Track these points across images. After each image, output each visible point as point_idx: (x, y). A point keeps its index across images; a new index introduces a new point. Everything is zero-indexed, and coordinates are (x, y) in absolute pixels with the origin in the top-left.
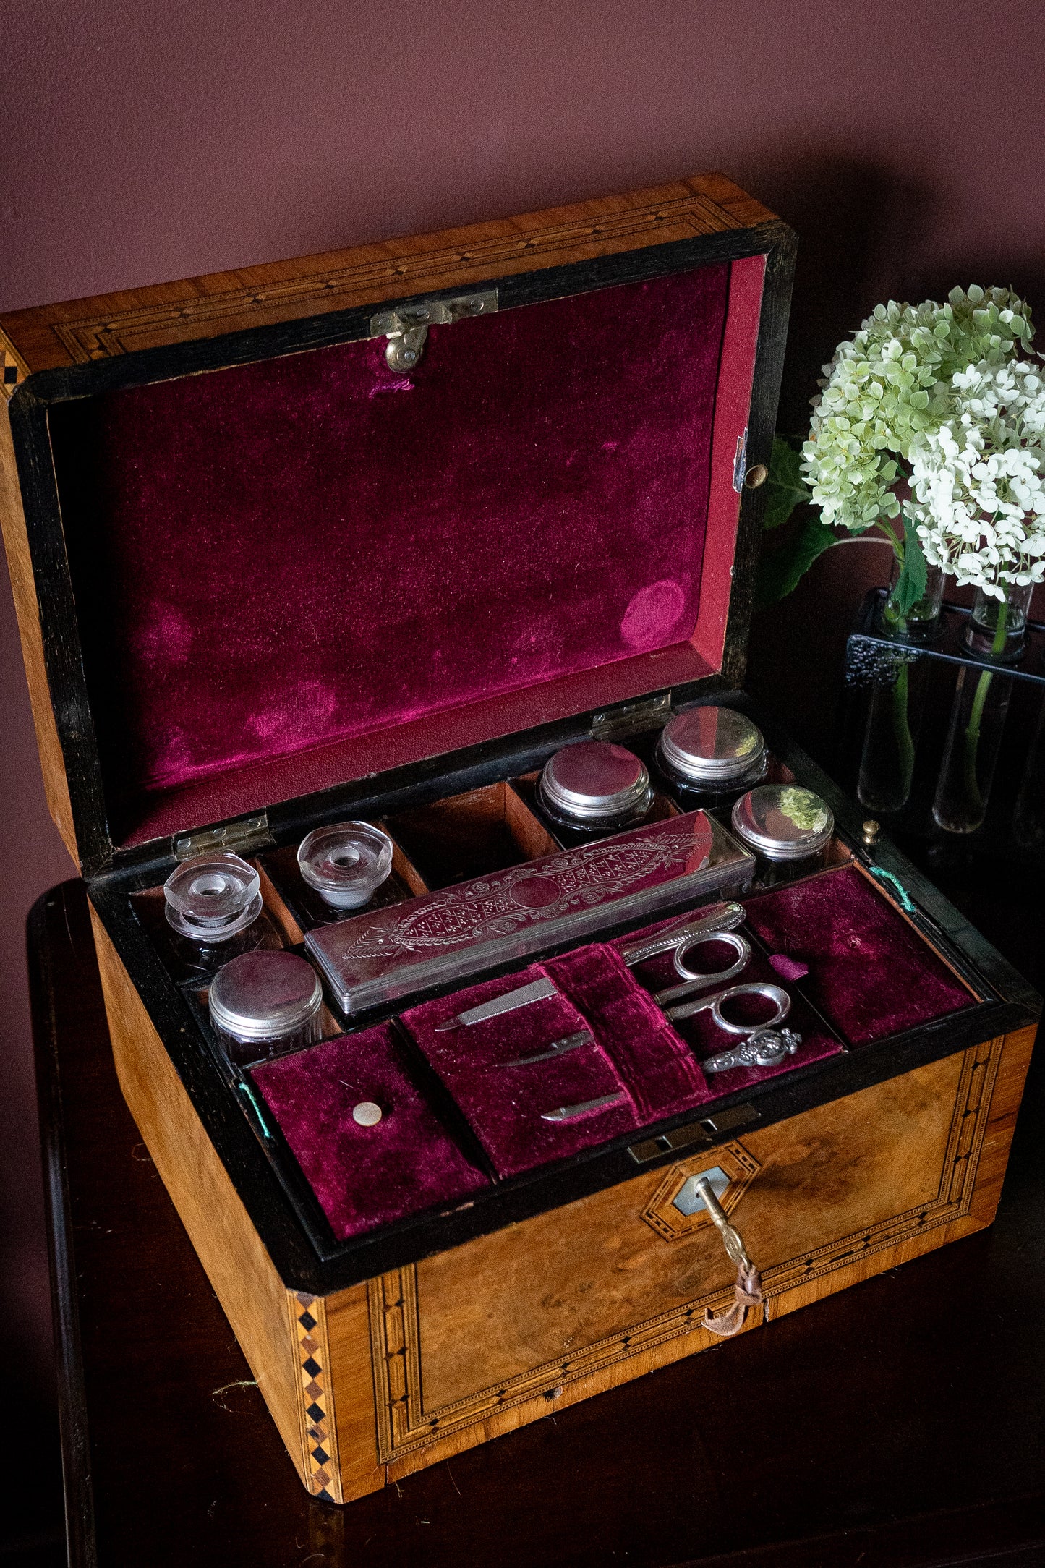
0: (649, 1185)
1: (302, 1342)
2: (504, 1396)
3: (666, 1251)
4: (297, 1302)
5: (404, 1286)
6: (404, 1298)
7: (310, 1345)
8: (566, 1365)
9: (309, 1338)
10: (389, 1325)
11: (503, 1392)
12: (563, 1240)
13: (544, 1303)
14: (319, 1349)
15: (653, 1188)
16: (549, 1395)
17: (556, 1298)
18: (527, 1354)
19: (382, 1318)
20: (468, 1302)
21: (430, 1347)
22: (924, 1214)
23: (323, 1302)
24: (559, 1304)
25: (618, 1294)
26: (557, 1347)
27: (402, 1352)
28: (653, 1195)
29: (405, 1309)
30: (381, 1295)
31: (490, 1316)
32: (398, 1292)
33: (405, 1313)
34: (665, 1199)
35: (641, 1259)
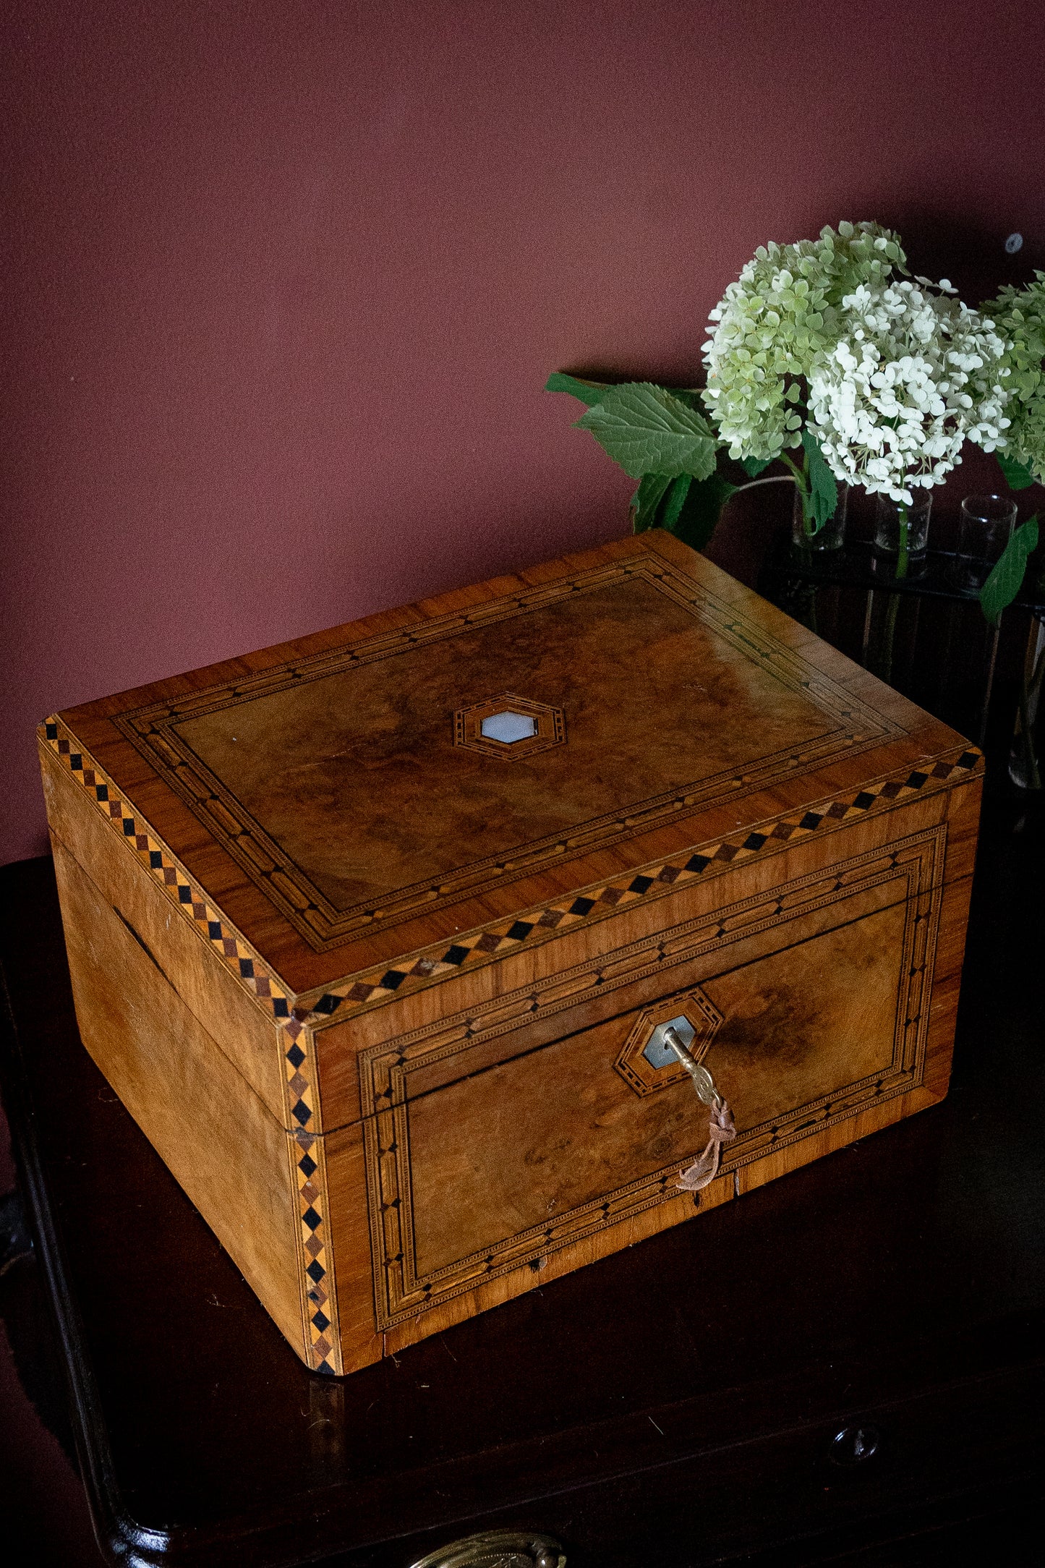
0: (620, 1032)
1: (303, 1191)
2: (493, 1263)
3: (640, 1107)
4: (297, 1145)
5: (397, 1129)
6: (397, 1143)
7: (309, 1193)
8: (549, 1231)
9: (309, 1184)
10: (383, 1172)
11: (491, 1258)
12: (542, 1088)
13: (527, 1159)
14: (319, 1197)
15: (624, 1035)
16: (534, 1265)
17: (538, 1153)
18: (513, 1216)
19: (377, 1163)
20: (457, 1151)
21: (423, 1200)
22: (880, 1082)
23: (322, 1141)
24: (541, 1160)
25: (596, 1154)
26: (541, 1211)
27: (396, 1203)
28: (624, 1043)
29: (398, 1155)
30: (376, 1137)
31: (477, 1169)
32: (391, 1136)
33: (398, 1159)
34: (636, 1049)
35: (616, 1115)
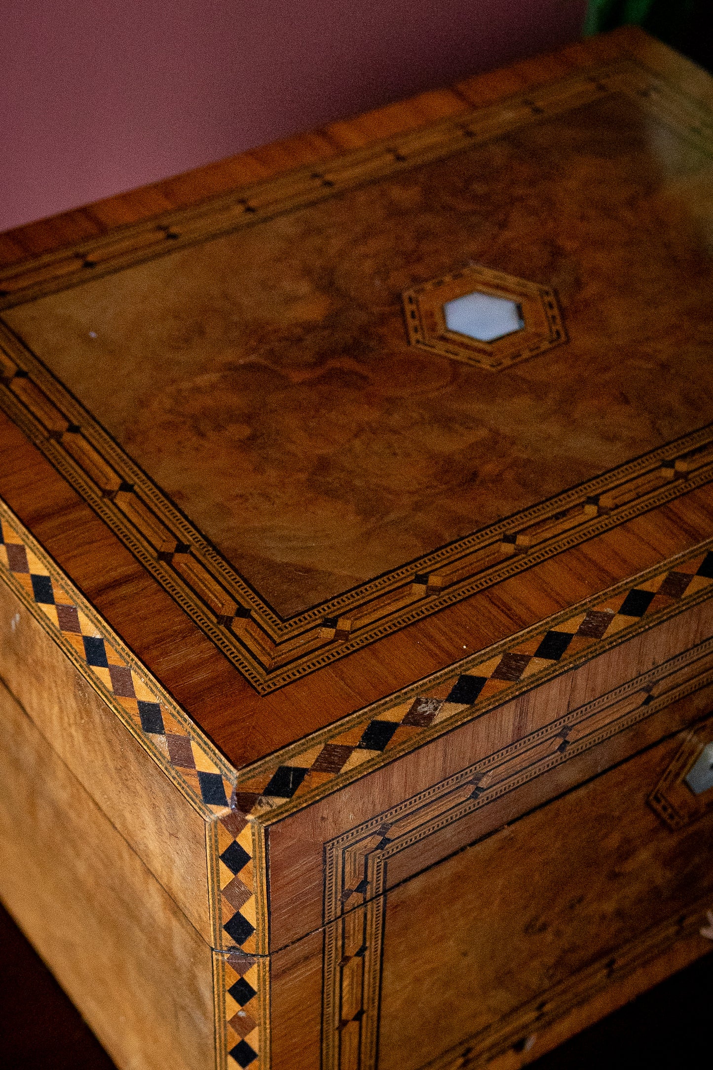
0: (663, 759)
1: (231, 1021)
2: (471, 1056)
3: (669, 842)
4: (228, 967)
5: (368, 928)
6: (368, 944)
7: (242, 1025)
8: (543, 1004)
9: (242, 1014)
10: (346, 983)
11: (469, 1050)
12: (558, 844)
13: (528, 929)
14: (257, 1029)
15: (666, 762)
16: (519, 1046)
17: (542, 919)
18: (502, 998)
19: (338, 974)
20: (441, 939)
21: (392, 1005)
23: (267, 963)
24: (544, 928)
25: (609, 907)
26: (534, 982)
27: (358, 1017)
28: (664, 771)
29: (367, 959)
30: (340, 943)
31: (465, 954)
32: (360, 937)
33: (367, 964)
34: (677, 775)
35: (644, 855)
